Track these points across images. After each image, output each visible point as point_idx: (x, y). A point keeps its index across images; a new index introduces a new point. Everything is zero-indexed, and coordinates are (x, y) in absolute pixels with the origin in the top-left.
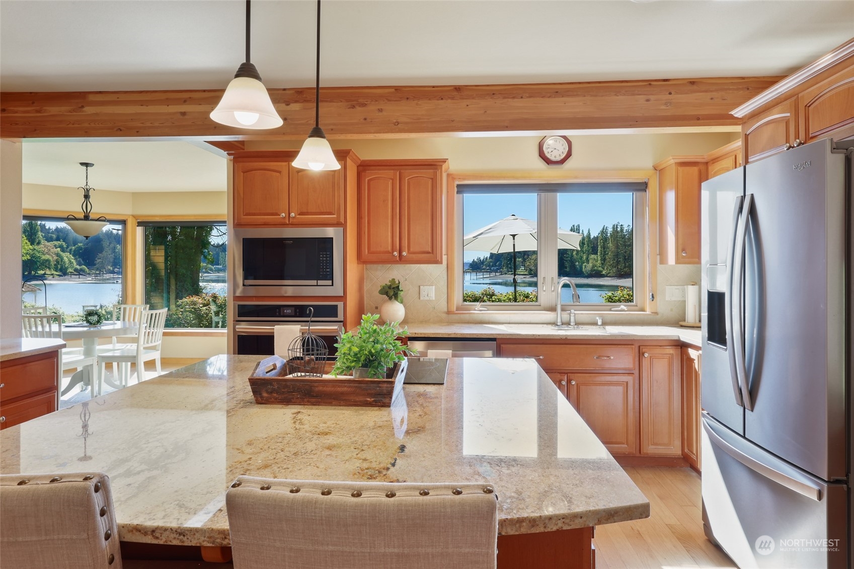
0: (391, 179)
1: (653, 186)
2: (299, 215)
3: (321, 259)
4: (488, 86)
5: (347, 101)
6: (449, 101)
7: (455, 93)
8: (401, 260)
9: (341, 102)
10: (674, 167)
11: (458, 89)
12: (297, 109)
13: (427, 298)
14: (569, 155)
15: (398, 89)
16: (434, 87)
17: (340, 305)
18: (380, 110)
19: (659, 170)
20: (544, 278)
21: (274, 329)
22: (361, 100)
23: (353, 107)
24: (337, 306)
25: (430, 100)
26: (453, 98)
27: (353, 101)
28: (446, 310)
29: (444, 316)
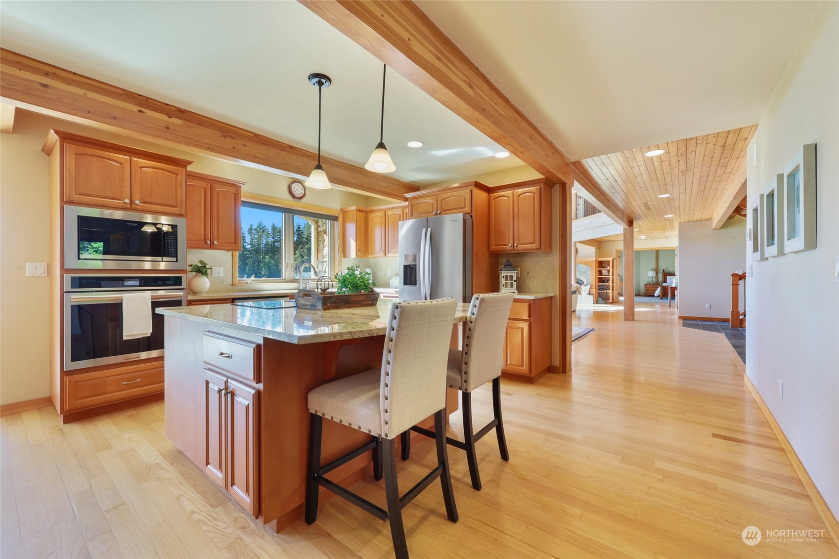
0: (204, 188)
1: (340, 218)
2: (142, 203)
3: (166, 241)
4: (306, 151)
5: (220, 131)
6: (286, 153)
7: (290, 149)
8: (212, 246)
9: (216, 130)
10: (355, 212)
11: (291, 147)
12: (179, 124)
13: (217, 275)
14: (304, 195)
15: (256, 135)
16: (278, 142)
17: (183, 276)
18: (244, 145)
19: (344, 212)
20: (288, 264)
21: (122, 297)
22: (231, 134)
23: (225, 137)
24: (181, 277)
25: (275, 148)
26: (288, 152)
27: (225, 133)
28: (231, 283)
29: (230, 287)
